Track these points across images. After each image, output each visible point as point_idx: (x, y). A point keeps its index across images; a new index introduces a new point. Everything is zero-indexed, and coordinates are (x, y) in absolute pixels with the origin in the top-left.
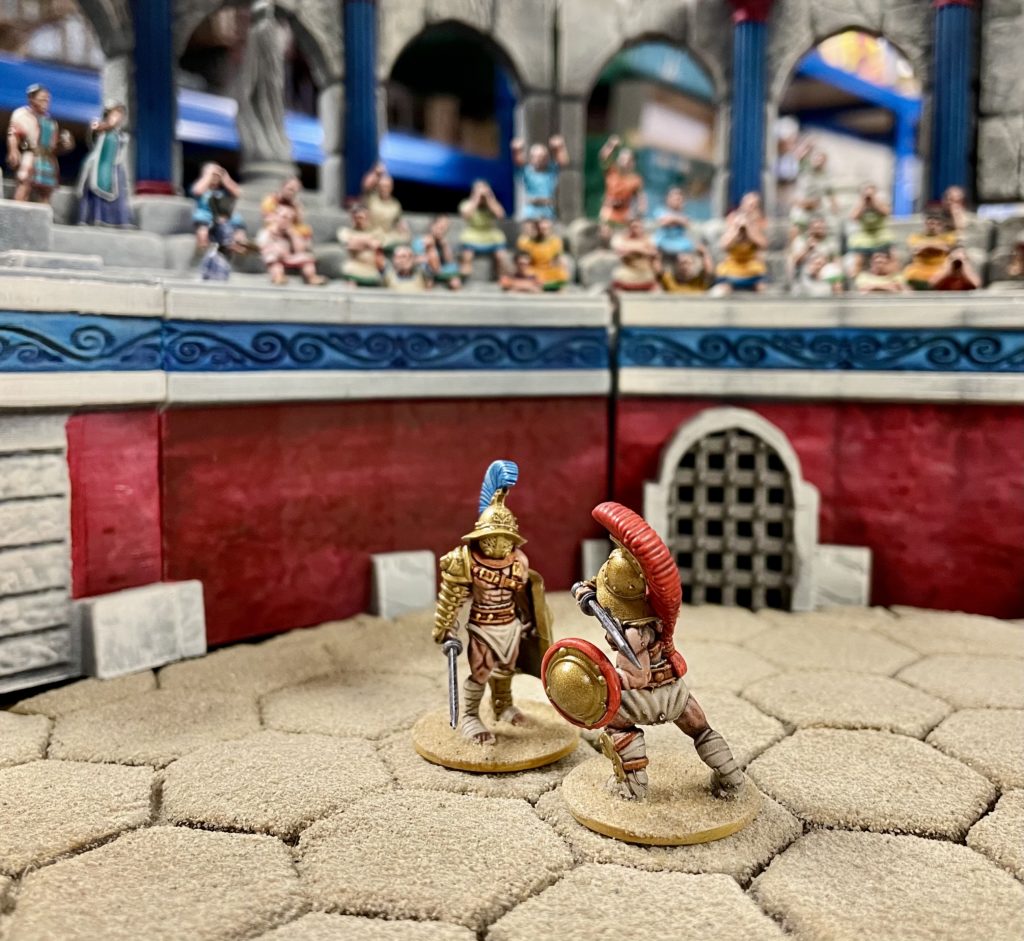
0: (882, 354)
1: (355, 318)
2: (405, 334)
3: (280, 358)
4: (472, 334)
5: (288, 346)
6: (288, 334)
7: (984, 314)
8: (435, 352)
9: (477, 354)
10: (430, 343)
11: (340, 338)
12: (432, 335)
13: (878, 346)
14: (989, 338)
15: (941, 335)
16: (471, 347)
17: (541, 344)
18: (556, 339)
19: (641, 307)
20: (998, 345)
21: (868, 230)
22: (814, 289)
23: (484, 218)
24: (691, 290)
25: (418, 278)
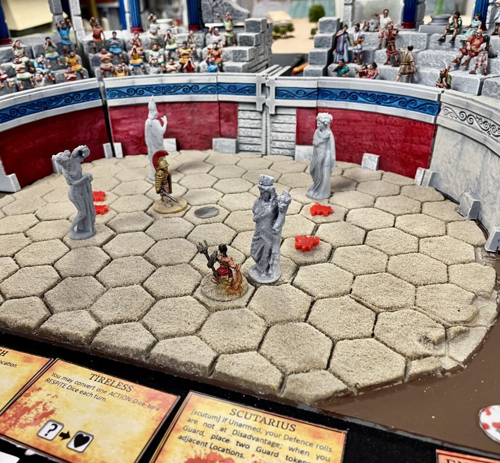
0: (172, 90)
2: (46, 100)
3: (17, 114)
4: (63, 96)
5: (18, 111)
6: (17, 108)
7: (194, 80)
8: (54, 103)
9: (65, 101)
10: (53, 101)
11: (30, 105)
12: (53, 99)
13: (172, 88)
14: (196, 85)
15: (185, 85)
16: (63, 100)
17: (82, 95)
18: (85, 93)
19: (110, 83)
20: (198, 87)
21: (170, 44)
22: (156, 69)
23: (51, 49)
24: (122, 74)
25: (43, 82)
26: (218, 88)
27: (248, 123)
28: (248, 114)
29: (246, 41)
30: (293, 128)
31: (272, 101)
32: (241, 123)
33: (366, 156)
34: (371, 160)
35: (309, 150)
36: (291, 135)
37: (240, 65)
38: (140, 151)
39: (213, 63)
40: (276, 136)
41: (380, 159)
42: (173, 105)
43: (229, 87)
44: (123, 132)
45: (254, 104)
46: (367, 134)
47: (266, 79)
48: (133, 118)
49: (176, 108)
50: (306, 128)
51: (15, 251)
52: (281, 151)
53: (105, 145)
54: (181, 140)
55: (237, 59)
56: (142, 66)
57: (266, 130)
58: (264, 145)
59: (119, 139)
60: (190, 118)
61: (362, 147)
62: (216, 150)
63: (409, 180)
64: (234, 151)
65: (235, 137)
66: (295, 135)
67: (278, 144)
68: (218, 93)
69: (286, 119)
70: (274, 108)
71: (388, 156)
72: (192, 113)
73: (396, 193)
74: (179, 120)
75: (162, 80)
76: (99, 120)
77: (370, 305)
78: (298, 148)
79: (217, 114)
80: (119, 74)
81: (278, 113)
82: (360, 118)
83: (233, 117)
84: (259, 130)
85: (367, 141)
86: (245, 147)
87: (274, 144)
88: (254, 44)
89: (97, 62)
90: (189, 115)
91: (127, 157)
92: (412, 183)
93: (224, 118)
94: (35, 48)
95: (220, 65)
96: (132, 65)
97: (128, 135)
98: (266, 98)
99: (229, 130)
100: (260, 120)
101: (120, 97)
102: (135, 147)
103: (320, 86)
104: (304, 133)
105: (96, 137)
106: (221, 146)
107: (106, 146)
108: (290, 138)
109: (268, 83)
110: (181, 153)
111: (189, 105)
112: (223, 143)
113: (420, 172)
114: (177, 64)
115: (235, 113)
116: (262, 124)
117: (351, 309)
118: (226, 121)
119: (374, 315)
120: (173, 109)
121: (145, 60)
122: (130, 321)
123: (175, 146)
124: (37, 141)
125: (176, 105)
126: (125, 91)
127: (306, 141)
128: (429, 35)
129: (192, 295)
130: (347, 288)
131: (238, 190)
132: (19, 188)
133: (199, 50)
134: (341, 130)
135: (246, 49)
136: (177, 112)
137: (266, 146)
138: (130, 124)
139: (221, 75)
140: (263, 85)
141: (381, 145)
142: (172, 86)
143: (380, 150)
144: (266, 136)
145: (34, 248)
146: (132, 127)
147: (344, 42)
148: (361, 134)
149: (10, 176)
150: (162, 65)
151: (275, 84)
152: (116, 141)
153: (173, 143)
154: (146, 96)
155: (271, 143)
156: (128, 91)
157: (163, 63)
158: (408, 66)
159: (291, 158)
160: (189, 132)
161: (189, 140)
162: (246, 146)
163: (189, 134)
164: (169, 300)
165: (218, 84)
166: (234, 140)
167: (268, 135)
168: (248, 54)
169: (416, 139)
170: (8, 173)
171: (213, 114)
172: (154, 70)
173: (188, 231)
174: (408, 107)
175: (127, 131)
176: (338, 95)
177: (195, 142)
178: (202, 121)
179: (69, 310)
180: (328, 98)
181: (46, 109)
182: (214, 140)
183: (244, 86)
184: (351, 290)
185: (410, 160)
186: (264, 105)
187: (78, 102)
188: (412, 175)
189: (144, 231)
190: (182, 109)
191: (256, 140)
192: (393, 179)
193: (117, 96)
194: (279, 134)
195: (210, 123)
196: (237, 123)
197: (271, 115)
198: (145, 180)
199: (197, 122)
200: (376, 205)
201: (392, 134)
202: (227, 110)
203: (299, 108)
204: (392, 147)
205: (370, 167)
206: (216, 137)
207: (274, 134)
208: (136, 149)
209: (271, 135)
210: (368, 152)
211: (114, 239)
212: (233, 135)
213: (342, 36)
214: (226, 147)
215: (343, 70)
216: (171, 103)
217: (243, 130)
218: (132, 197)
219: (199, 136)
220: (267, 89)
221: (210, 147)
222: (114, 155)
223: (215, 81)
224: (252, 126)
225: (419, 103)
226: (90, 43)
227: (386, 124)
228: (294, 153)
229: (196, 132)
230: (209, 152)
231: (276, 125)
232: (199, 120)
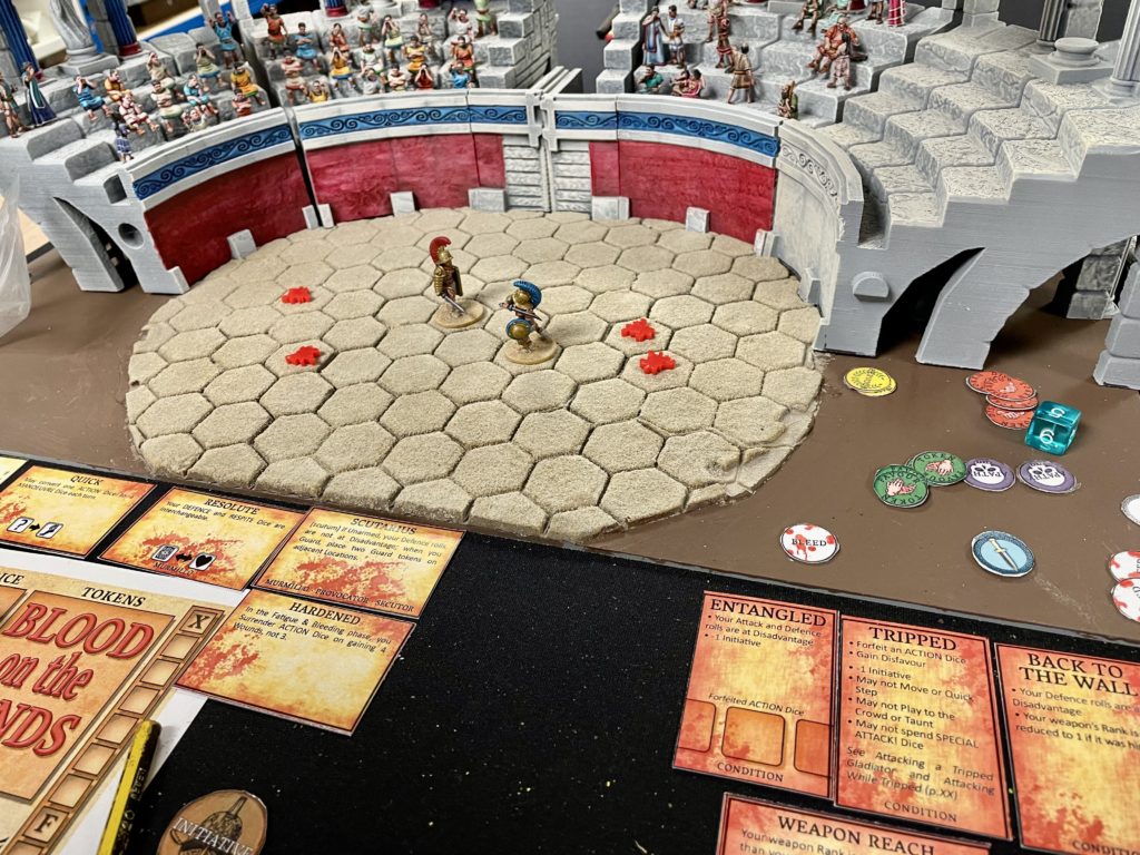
0: (401, 119)
1: (192, 153)
2: (210, 151)
3: (172, 178)
4: (234, 142)
5: (172, 173)
6: (171, 168)
7: (433, 101)
8: (223, 154)
9: (240, 150)
10: (221, 151)
11: (188, 162)
12: (220, 148)
13: (399, 116)
14: (437, 110)
15: (420, 110)
16: (236, 147)
17: (263, 137)
18: (268, 133)
19: (304, 113)
20: (439, 113)
21: (391, 38)
22: (372, 85)
23: (206, 60)
24: (322, 97)
25: (203, 121)
26: (469, 113)
27: (520, 165)
28: (518, 152)
29: (509, 31)
30: (587, 171)
31: (552, 132)
32: (509, 165)
33: (691, 211)
34: (697, 217)
35: (611, 203)
36: (584, 181)
37: (501, 72)
38: (359, 213)
39: (459, 72)
40: (562, 183)
41: (709, 216)
42: (403, 141)
43: (486, 112)
44: (330, 187)
45: (526, 136)
46: (691, 179)
47: (541, 99)
48: (343, 164)
49: (409, 146)
50: (603, 171)
51: (204, 384)
52: (572, 205)
53: (304, 209)
54: (420, 194)
55: (497, 62)
56: (350, 79)
57: (548, 175)
58: (546, 197)
59: (326, 198)
60: (431, 159)
61: (686, 200)
62: (474, 208)
63: (746, 247)
64: (502, 208)
65: (502, 187)
66: (589, 181)
67: (566, 195)
68: (471, 121)
69: (576, 157)
70: (555, 142)
71: (721, 211)
72: (434, 152)
73: (724, 270)
74: (415, 164)
75: (382, 105)
76: (292, 171)
77: (659, 429)
78: (597, 201)
79: (472, 152)
80: (316, 98)
81: (563, 149)
82: (678, 156)
83: (496, 157)
84: (537, 175)
85: (691, 189)
86: (517, 201)
87: (561, 195)
88: (523, 35)
89: (280, 75)
90: (429, 156)
91: (339, 225)
92: (751, 252)
93: (482, 157)
94: (179, 58)
95: (471, 72)
96: (334, 78)
97: (339, 190)
98: (543, 127)
99: (493, 176)
100: (537, 159)
101: (321, 135)
102: (351, 208)
103: (619, 109)
104: (602, 177)
105: (290, 198)
106: (483, 200)
107: (308, 211)
108: (583, 185)
109: (543, 105)
110: (422, 215)
111: (427, 139)
112: (485, 196)
113: (760, 235)
114: (406, 74)
115: (500, 151)
116: (540, 165)
117: (635, 435)
118: (486, 163)
119: (660, 440)
120: (404, 147)
121: (355, 66)
122: (367, 466)
123: (411, 204)
124: (204, 214)
125: (408, 141)
126: (328, 124)
127: (606, 189)
128: (782, 17)
129: (443, 430)
130: (633, 409)
131: (506, 276)
132: (187, 286)
133: (438, 46)
134: (655, 173)
135: (510, 44)
136: (410, 151)
137: (550, 198)
138: (340, 174)
139: (472, 93)
140: (537, 109)
141: (711, 195)
142: (399, 113)
143: (709, 202)
144: (548, 184)
145: (226, 378)
146: (343, 178)
147: (656, 33)
148: (683, 179)
149: (172, 271)
150: (382, 74)
151: (553, 107)
152: (321, 202)
153: (408, 200)
154: (360, 130)
155: (556, 194)
156: (332, 125)
157: (382, 71)
158: (743, 76)
159: (587, 216)
160: (432, 180)
161: (432, 193)
162: (520, 199)
163: (432, 184)
164: (413, 438)
165: (469, 107)
166: (501, 191)
167: (551, 182)
168: (512, 54)
169: (753, 188)
170: (168, 267)
171: (465, 152)
172: (368, 86)
173: (436, 343)
174: (740, 142)
175: (336, 185)
176: (646, 121)
177: (442, 195)
178: (450, 164)
179: (288, 458)
180: (632, 126)
181: (212, 164)
182: (471, 192)
183: (509, 109)
184: (640, 412)
185: (747, 219)
186: (540, 137)
187: (259, 147)
188: (752, 242)
189: (376, 345)
190: (418, 146)
191: (533, 190)
192: (727, 244)
193: (316, 134)
194: (566, 180)
195: (463, 166)
196: (503, 165)
197: (553, 152)
198: (370, 264)
199: (442, 166)
200: (693, 291)
201: (723, 180)
202: (487, 145)
203: (592, 141)
204: (724, 198)
205: (697, 228)
206: (473, 188)
207: (559, 180)
208: (352, 212)
209: (555, 182)
210: (694, 206)
211: (335, 360)
212: (498, 184)
213: (652, 25)
214: (490, 202)
215: (653, 81)
216: (399, 138)
217: (514, 175)
218: (353, 294)
219: (447, 186)
220: (543, 114)
221: (466, 203)
222: (320, 224)
223: (465, 104)
224: (526, 170)
225: (753, 138)
226: (264, 41)
227: (714, 165)
228: (590, 208)
229: (443, 180)
230: (465, 210)
231: (561, 167)
232: (444, 163)
